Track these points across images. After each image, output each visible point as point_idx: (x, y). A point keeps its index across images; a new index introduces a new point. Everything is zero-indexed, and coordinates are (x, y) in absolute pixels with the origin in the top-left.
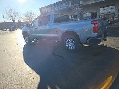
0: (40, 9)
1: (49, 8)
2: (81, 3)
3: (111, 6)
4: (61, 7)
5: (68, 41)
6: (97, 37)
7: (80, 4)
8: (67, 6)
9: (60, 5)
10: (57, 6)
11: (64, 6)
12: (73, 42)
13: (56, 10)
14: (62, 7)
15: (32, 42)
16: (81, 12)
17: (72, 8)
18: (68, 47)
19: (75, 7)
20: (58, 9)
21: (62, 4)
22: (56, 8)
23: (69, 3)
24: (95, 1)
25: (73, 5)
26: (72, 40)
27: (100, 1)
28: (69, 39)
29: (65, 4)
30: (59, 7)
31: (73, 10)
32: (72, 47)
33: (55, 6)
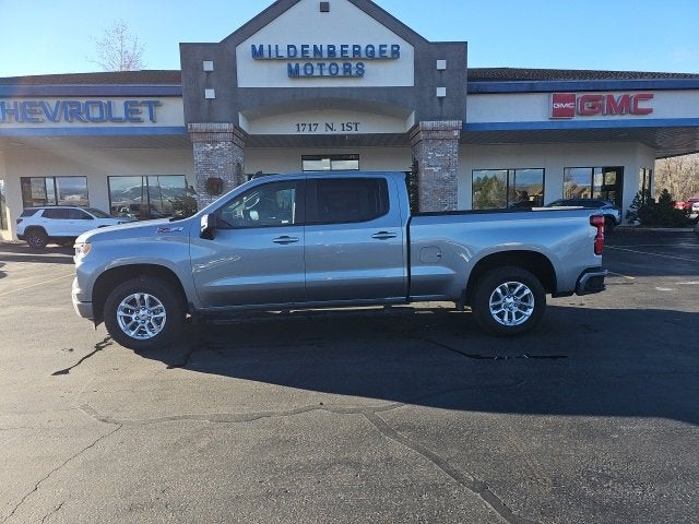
2: (240, 125)
4: (95, 113)
5: (499, 290)
6: (600, 269)
8: (139, 120)
9: (83, 101)
10: (52, 103)
11: (120, 113)
13: (49, 125)
14: (101, 120)
17: (193, 137)
20: (63, 124)
21: (105, 101)
22: (44, 117)
23: (152, 106)
24: (301, 129)
25: (195, 125)
26: (522, 285)
27: (321, 131)
28: (506, 284)
29: (126, 103)
30: (75, 114)
31: (200, 151)
32: (518, 315)
33: (38, 100)
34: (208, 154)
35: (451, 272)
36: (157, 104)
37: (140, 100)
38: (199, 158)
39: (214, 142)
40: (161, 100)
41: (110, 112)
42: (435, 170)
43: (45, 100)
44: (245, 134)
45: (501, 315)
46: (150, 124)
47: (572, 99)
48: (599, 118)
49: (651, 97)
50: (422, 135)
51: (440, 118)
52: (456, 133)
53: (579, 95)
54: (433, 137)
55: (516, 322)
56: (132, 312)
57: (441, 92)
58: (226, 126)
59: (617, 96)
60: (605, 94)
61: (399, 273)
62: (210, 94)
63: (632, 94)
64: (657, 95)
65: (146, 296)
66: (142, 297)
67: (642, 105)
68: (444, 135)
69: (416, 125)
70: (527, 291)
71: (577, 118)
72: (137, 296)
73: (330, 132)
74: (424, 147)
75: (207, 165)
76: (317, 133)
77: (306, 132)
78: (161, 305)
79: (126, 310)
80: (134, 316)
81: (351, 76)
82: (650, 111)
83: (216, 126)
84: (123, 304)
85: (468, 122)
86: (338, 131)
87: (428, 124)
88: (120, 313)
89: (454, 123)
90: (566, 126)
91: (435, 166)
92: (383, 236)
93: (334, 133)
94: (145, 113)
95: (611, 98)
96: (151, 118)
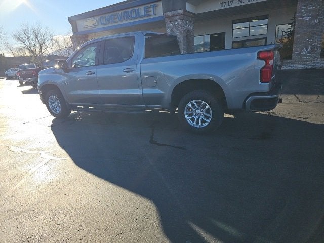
0: (71, 20)
1: (97, 18)
2: (187, 9)
3: (257, 21)
4: (134, 15)
5: (190, 105)
6: (268, 93)
7: (185, 11)
8: (149, 15)
9: (129, 10)
10: (120, 12)
11: (142, 13)
12: (207, 107)
13: (120, 23)
14: (136, 18)
15: (73, 112)
16: (188, 31)
17: (166, 20)
18: (190, 122)
19: (172, 19)
20: (124, 22)
21: (137, 8)
22: (118, 20)
23: (154, 7)
24: (223, 5)
25: (167, 14)
26: (203, 102)
27: (235, 4)
28: (193, 101)
29: (144, 8)
30: (128, 17)
31: (169, 26)
32: (203, 122)
33: (115, 13)
34: (172, 28)
36: (156, 6)
37: (149, 5)
38: (168, 30)
39: (175, 21)
40: (157, 3)
41: (138, 13)
42: (306, 19)
43: (118, 12)
44: (193, 14)
46: (153, 16)
65: (54, 97)
72: (52, 97)
73: (240, 4)
74: (299, 4)
76: (233, 6)
77: (226, 7)
78: (59, 100)
79: (51, 102)
80: (53, 105)
83: (176, 12)
84: (49, 99)
86: (246, 2)
88: (49, 103)
91: (307, 16)
92: (128, 70)
93: (243, 4)
94: (151, 11)
96: (154, 13)
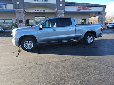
2: (25, 10)
17: (16, 12)
23: (5, 5)
25: (16, 9)
27: (40, 11)
28: (89, 36)
31: (17, 14)
34: (19, 15)
35: (81, 35)
36: (7, 5)
38: (17, 16)
39: (20, 13)
40: (7, 4)
45: (88, 41)
47: (80, 7)
48: (84, 11)
49: (91, 7)
50: (58, 13)
51: (61, 10)
52: (64, 12)
53: (81, 7)
54: (60, 13)
55: (90, 42)
56: (26, 44)
57: (61, 5)
58: (22, 10)
59: (87, 7)
60: (85, 7)
61: (73, 35)
62: (18, 3)
63: (89, 7)
64: (92, 7)
65: (29, 41)
66: (28, 42)
67: (90, 9)
68: (61, 13)
69: (57, 11)
70: (92, 37)
71: (81, 11)
72: (27, 41)
74: (58, 15)
75: (19, 17)
77: (37, 11)
78: (32, 43)
79: (25, 44)
80: (27, 45)
81: (45, 1)
82: (91, 10)
83: (20, 10)
84: (25, 43)
85: (65, 10)
86: (43, 11)
87: (59, 11)
88: (24, 45)
89: (63, 11)
90: (79, 12)
92: (71, 29)
94: (4, 7)
95: (86, 7)
96: (6, 8)
